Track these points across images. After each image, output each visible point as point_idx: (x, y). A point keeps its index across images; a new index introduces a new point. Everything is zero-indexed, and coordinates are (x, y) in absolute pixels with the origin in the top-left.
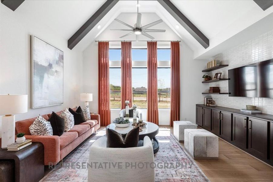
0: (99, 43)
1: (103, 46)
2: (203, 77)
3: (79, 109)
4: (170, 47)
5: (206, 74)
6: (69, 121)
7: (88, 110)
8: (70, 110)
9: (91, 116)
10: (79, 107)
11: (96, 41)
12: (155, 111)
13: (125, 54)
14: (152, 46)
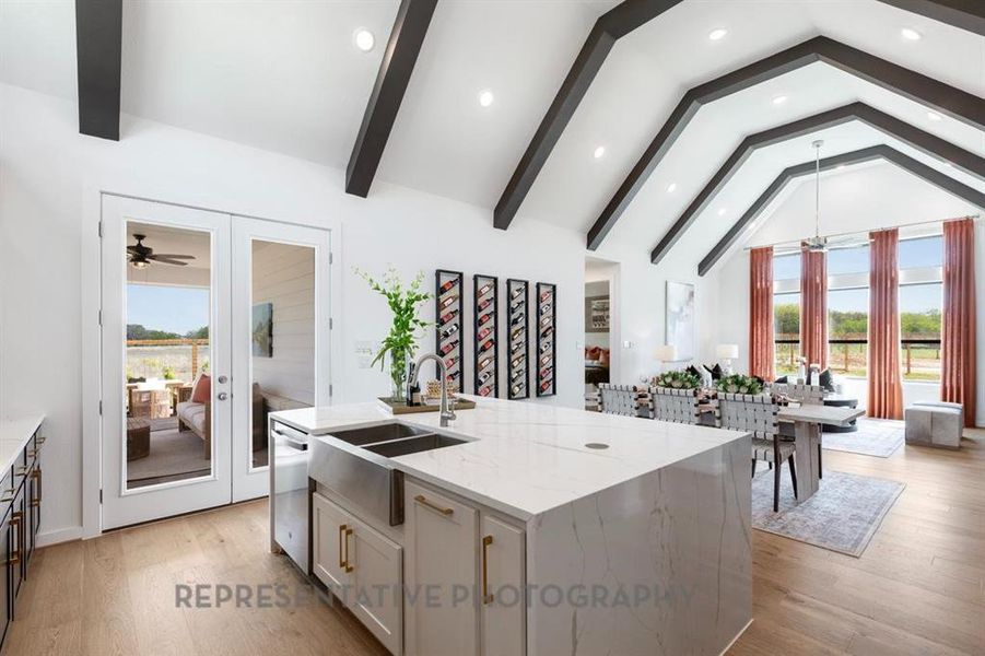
0: (752, 251)
1: (760, 256)
3: (718, 366)
4: (941, 233)
8: (706, 367)
10: (718, 364)
11: (746, 249)
12: (892, 387)
13: (811, 265)
14: (884, 240)
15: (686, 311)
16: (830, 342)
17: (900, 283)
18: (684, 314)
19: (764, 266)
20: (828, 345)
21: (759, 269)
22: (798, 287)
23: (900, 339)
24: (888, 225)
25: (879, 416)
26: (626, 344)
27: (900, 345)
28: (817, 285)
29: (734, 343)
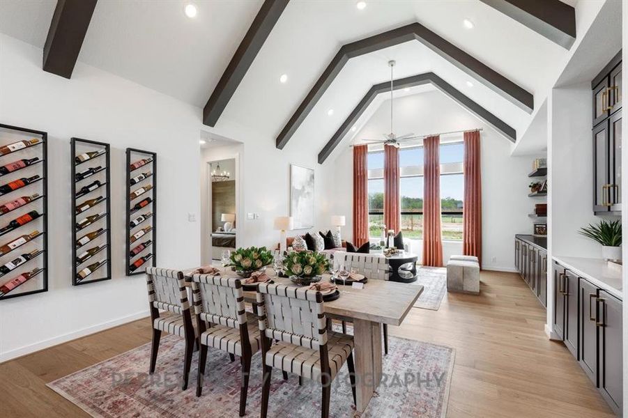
0: (354, 148)
1: (359, 152)
2: (530, 186)
3: (329, 233)
4: (463, 140)
5: (535, 180)
6: (319, 243)
7: (339, 236)
8: (320, 233)
9: (343, 244)
10: (330, 231)
11: (350, 146)
12: (437, 244)
13: (390, 158)
14: (432, 142)
15: (308, 189)
16: (402, 213)
17: (441, 173)
18: (306, 192)
19: (362, 158)
20: (400, 215)
21: (359, 160)
22: (382, 174)
23: (441, 211)
24: (433, 133)
25: (430, 265)
26: (250, 215)
27: (441, 215)
28: (393, 173)
29: (343, 215)
